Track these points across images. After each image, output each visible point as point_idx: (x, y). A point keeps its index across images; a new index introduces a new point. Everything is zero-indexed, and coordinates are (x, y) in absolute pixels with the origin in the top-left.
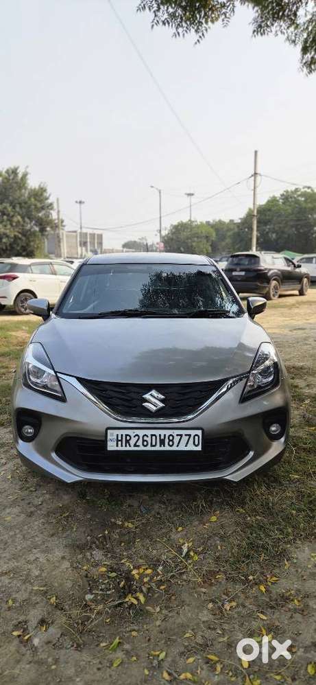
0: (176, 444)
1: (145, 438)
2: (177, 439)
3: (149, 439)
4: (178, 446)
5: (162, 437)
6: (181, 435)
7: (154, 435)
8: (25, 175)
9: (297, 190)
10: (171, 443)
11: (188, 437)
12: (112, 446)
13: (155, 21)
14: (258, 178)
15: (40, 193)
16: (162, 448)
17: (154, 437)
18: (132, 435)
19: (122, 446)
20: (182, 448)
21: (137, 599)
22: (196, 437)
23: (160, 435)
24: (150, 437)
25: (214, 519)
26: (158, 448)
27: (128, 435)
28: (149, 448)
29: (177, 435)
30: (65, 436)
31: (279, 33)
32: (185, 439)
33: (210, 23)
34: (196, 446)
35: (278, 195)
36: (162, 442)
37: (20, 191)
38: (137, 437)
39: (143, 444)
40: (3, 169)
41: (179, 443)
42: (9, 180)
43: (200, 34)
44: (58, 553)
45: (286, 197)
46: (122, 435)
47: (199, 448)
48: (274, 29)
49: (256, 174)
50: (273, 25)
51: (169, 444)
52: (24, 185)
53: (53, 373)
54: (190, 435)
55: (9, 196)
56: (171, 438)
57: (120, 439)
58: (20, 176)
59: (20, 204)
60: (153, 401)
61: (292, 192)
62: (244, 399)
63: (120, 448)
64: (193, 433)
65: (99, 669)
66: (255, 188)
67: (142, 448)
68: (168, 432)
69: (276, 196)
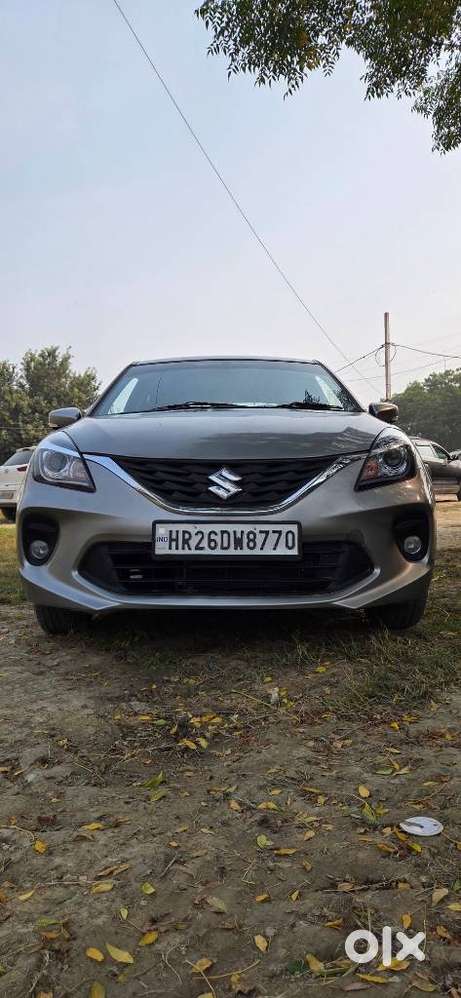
0: (259, 545)
1: (213, 537)
2: (260, 538)
3: (218, 539)
4: (262, 549)
5: (239, 535)
6: (267, 533)
7: (226, 532)
8: (66, 359)
9: (447, 373)
10: (251, 544)
11: (277, 535)
12: (162, 549)
13: (233, 67)
14: (392, 348)
15: (86, 382)
16: (239, 552)
17: (225, 535)
18: (193, 532)
19: (177, 548)
20: (268, 551)
21: (197, 743)
22: (290, 536)
23: (235, 532)
24: (220, 535)
25: (321, 669)
26: (232, 551)
27: (187, 532)
28: (218, 552)
29: (261, 532)
30: (93, 541)
31: (403, 93)
32: (273, 538)
33: (306, 69)
34: (290, 548)
35: (421, 380)
36: (238, 543)
37: (59, 379)
38: (200, 536)
39: (210, 546)
40: (36, 351)
41: (264, 544)
42: (45, 365)
43: (293, 82)
44: (77, 703)
45: (434, 382)
46: (177, 532)
47: (295, 552)
48: (395, 88)
49: (387, 344)
50: (393, 82)
51: (248, 545)
52: (64, 372)
53: (77, 455)
54: (280, 533)
55: (44, 386)
56: (251, 536)
57: (174, 536)
58: (60, 360)
59: (58, 397)
60: (225, 484)
61: (441, 376)
62: (361, 486)
63: (174, 552)
64: (285, 528)
65: (127, 803)
66: (386, 363)
67: (207, 551)
68: (247, 528)
69: (419, 381)
